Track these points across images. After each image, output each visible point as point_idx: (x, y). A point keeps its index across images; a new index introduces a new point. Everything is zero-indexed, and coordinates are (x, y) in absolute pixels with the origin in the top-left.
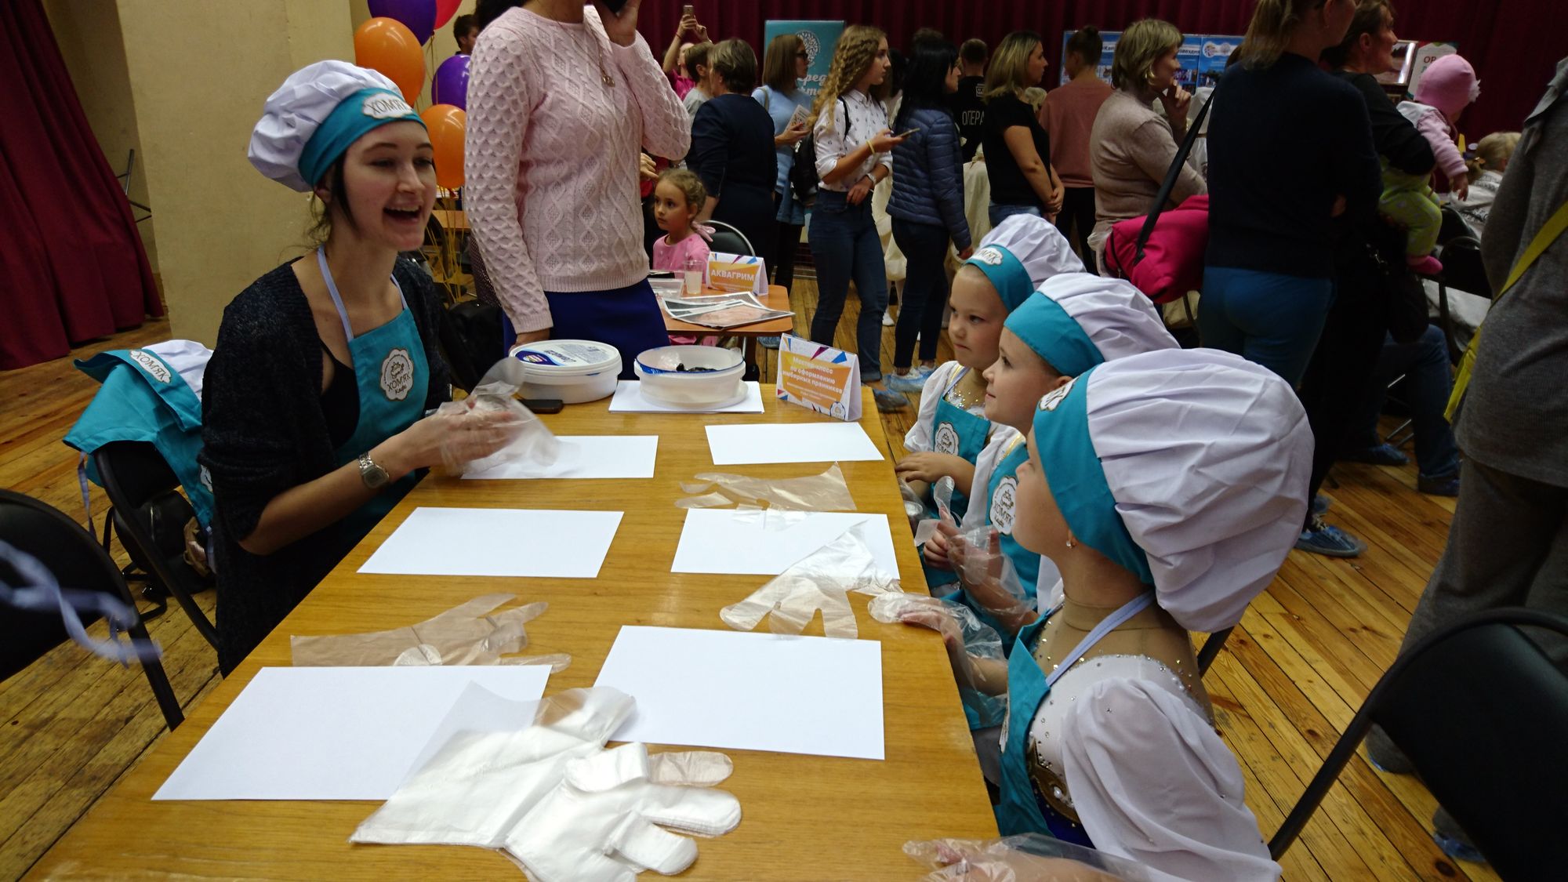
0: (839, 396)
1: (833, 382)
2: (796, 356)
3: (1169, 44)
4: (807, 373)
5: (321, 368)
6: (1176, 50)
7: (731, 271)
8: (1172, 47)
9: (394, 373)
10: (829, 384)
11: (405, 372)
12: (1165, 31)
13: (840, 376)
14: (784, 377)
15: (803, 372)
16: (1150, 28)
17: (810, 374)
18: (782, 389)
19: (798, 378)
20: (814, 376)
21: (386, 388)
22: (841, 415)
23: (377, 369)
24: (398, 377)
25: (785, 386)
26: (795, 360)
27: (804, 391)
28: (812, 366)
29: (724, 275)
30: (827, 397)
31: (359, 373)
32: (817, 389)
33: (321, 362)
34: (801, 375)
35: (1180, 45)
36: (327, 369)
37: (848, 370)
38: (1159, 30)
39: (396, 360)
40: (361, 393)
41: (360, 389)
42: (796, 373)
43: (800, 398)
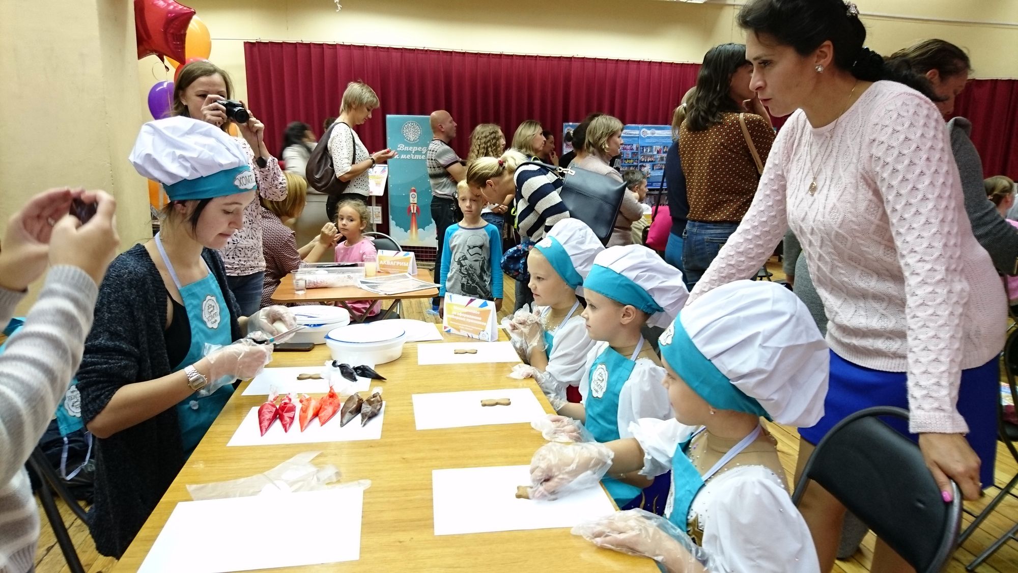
0: (484, 327)
1: (480, 319)
2: (456, 305)
3: (615, 130)
4: (463, 315)
5: (166, 306)
6: (620, 132)
7: (393, 261)
8: (617, 131)
9: (210, 311)
10: (477, 321)
11: (215, 311)
12: (613, 122)
13: (484, 316)
14: (448, 318)
15: (461, 315)
16: (604, 120)
17: (465, 315)
18: (447, 326)
19: (457, 318)
20: (468, 316)
21: (205, 319)
22: (486, 339)
23: (200, 307)
24: (212, 313)
25: (449, 324)
26: (455, 307)
27: (461, 326)
28: (466, 310)
29: (388, 263)
30: (476, 328)
31: (188, 309)
32: (470, 324)
33: (166, 302)
34: (459, 316)
35: (622, 130)
36: (170, 307)
37: (489, 311)
38: (609, 122)
39: (210, 302)
40: (191, 322)
41: (189, 319)
42: (456, 315)
43: (459, 330)
